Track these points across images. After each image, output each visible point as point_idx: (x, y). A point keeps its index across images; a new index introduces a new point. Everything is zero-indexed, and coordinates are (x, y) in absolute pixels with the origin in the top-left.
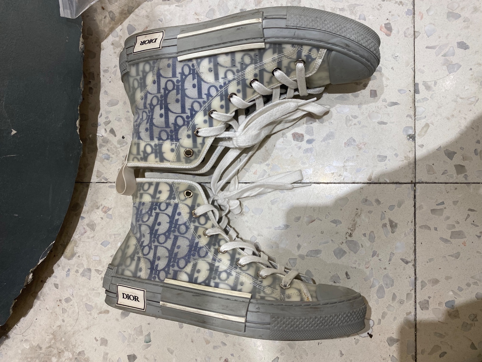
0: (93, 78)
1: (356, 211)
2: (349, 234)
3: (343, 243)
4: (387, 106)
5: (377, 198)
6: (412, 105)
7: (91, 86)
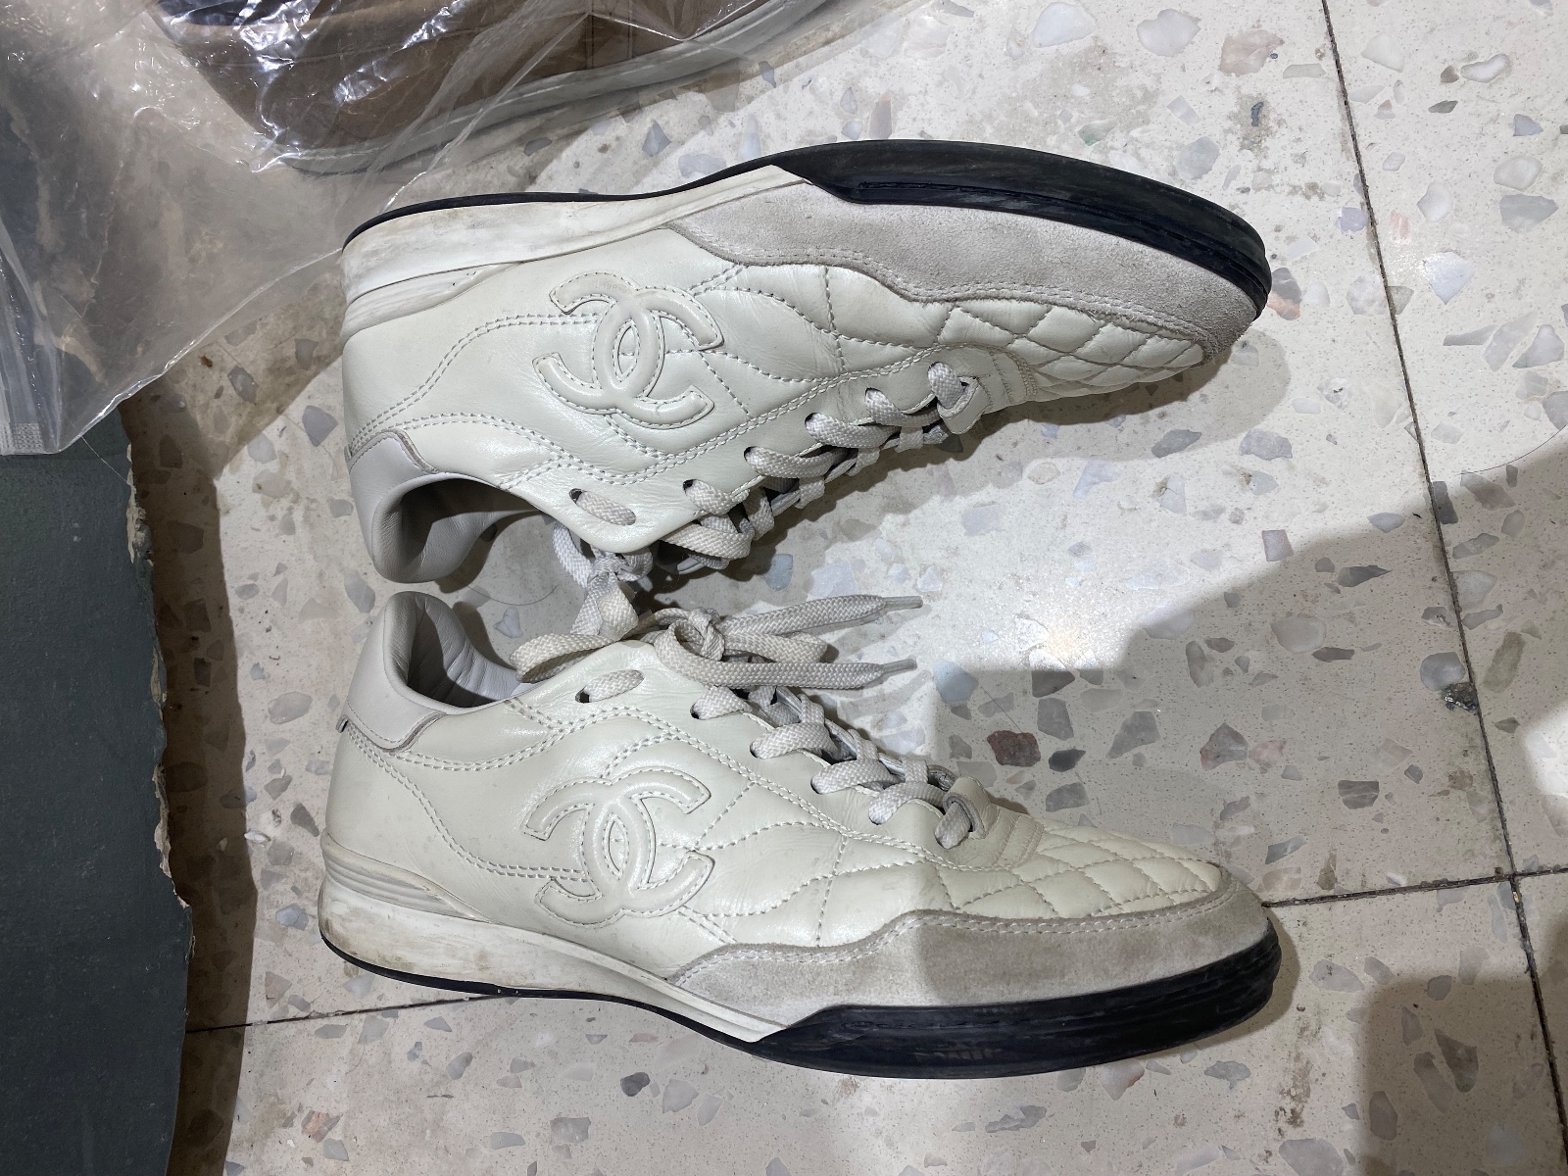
0: (204, 623)
1: (1300, 1019)
2: (1289, 1115)
3: (1269, 1153)
4: (1340, 587)
5: (1372, 955)
6: (1435, 569)
7: (200, 653)
